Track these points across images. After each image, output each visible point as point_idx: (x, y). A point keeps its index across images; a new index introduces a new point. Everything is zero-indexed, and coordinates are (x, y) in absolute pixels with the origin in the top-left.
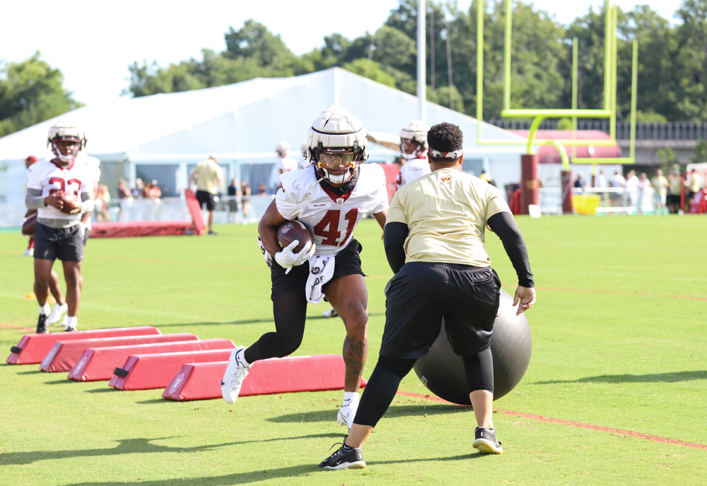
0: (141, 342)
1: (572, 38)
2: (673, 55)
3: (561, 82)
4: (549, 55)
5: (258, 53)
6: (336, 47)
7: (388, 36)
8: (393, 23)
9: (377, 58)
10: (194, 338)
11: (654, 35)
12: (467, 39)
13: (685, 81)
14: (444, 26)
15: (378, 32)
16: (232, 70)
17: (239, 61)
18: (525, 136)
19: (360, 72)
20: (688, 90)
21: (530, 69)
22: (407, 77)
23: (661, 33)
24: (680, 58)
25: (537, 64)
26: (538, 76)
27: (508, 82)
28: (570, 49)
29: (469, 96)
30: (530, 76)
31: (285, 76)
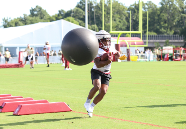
0: (6, 98)
1: (129, 11)
2: (159, 15)
3: (127, 23)
4: (123, 16)
5: (39, 15)
6: (62, 13)
7: (77, 10)
8: (78, 6)
9: (73, 17)
10: (22, 97)
11: (153, 10)
12: (99, 11)
13: (162, 23)
14: (93, 7)
15: (74, 9)
16: (32, 20)
17: (34, 18)
18: (116, 39)
19: (69, 20)
20: (163, 25)
21: (118, 20)
22: (82, 22)
23: (155, 9)
24: (161, 16)
25: (119, 18)
26: (120, 22)
27: (111, 23)
28: (129, 14)
29: (100, 27)
30: (117, 22)
31: (47, 22)
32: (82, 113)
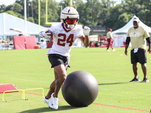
1: (61, 5)
2: (85, 10)
3: (58, 16)
4: (55, 10)
6: (3, 8)
7: (16, 5)
8: (17, 2)
9: (14, 11)
11: (80, 5)
12: (35, 5)
13: (88, 16)
14: (30, 3)
15: (13, 4)
19: (9, 13)
20: (88, 18)
21: (50, 13)
22: (21, 15)
23: (82, 4)
24: (86, 10)
25: (52, 12)
26: (52, 15)
27: (46, 16)
28: (60, 8)
29: (36, 19)
30: (50, 15)
32: (28, 93)
